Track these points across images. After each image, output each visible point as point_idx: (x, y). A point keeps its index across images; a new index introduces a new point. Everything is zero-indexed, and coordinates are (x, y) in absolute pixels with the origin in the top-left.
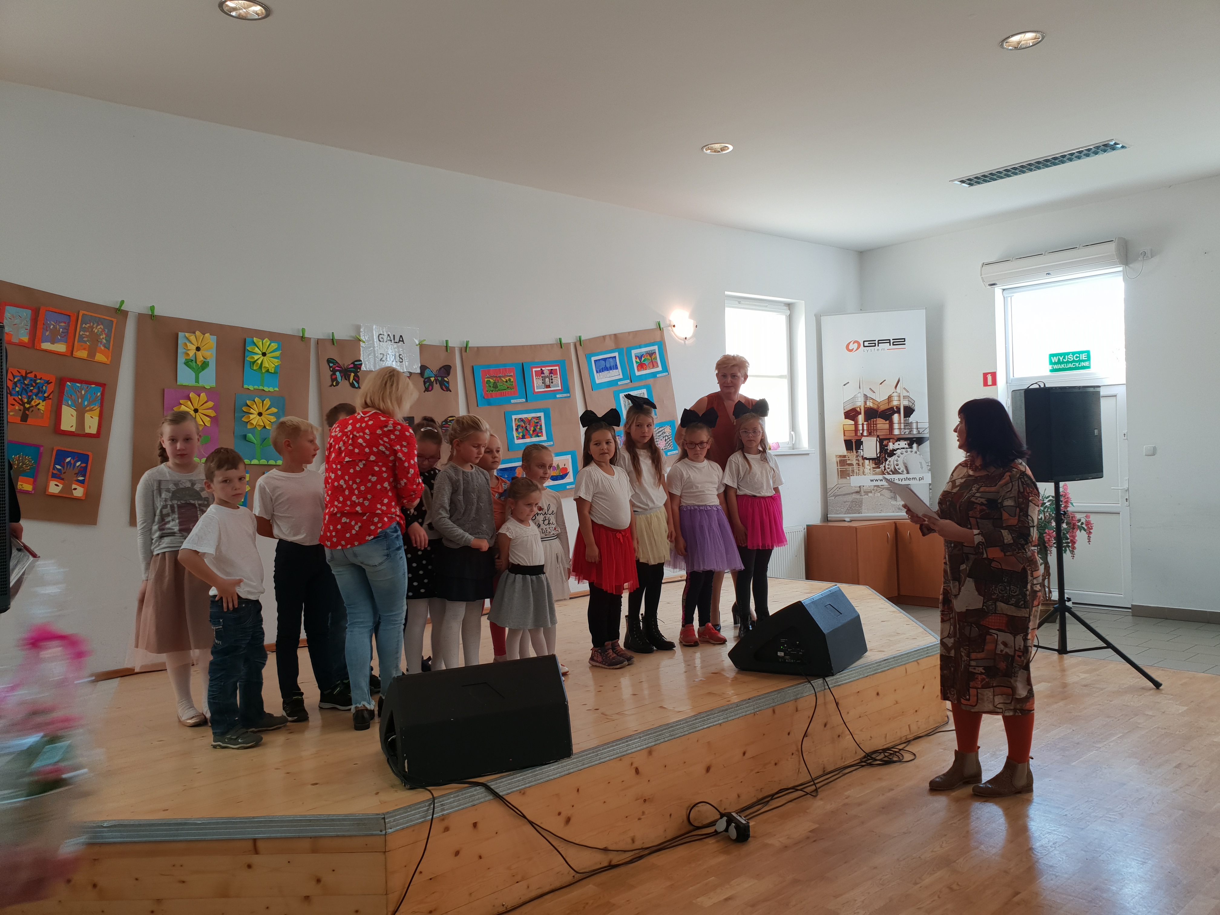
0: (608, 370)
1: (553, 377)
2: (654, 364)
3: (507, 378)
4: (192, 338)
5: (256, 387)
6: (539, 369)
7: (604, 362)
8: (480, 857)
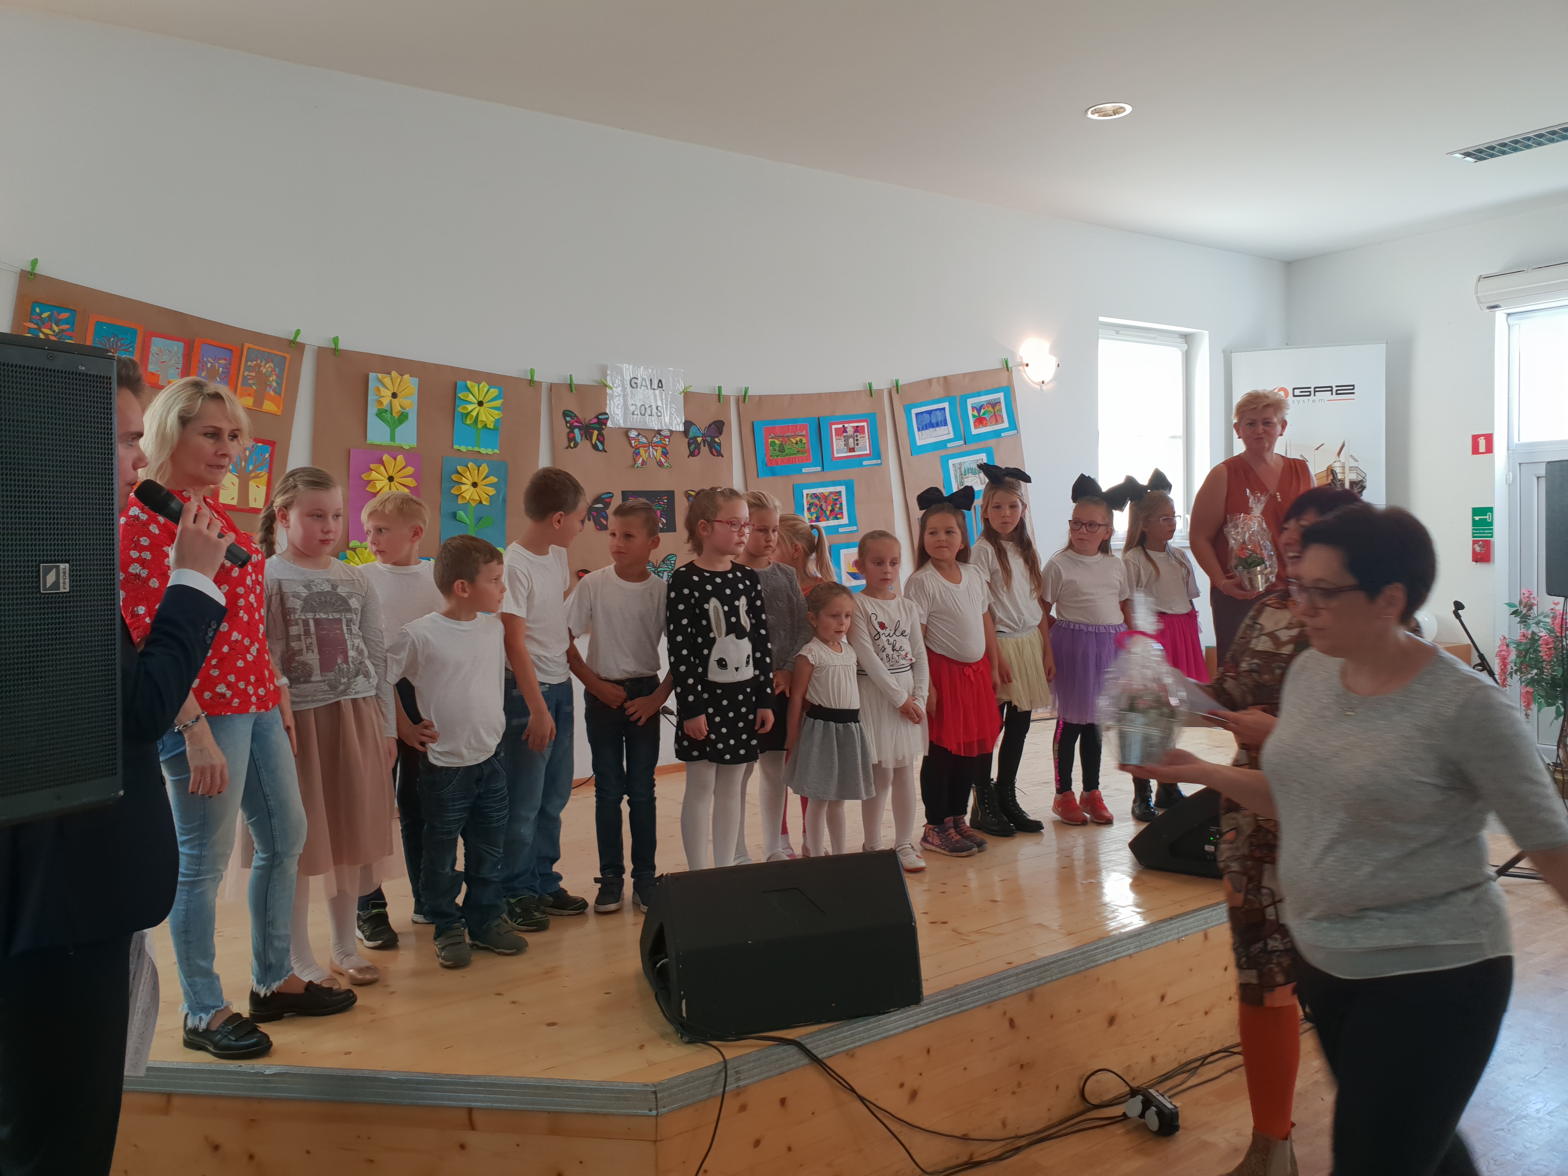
0: (933, 427)
1: (859, 436)
2: (997, 419)
3: (798, 439)
4: (387, 380)
5: (470, 448)
6: (841, 426)
7: (928, 416)
8: (790, 1149)
